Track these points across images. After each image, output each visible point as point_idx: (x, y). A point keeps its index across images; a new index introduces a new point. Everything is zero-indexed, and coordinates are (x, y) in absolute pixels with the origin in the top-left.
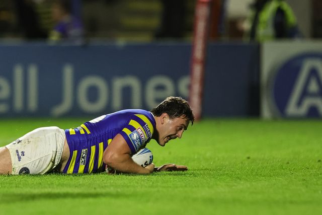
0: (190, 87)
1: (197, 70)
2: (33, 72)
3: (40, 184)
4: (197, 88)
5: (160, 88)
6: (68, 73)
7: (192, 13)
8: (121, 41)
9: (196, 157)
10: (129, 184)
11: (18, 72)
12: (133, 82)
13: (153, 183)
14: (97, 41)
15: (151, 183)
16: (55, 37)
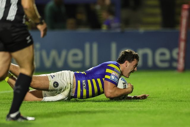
0: (178, 54)
1: (182, 45)
2: (95, 46)
3: (99, 105)
4: (182, 54)
5: (163, 54)
6: (114, 46)
7: (180, 14)
8: (142, 30)
9: (182, 91)
10: (146, 106)
11: (87, 46)
12: (149, 51)
13: (159, 105)
14: (128, 30)
15: (158, 105)
16: (104, 28)
